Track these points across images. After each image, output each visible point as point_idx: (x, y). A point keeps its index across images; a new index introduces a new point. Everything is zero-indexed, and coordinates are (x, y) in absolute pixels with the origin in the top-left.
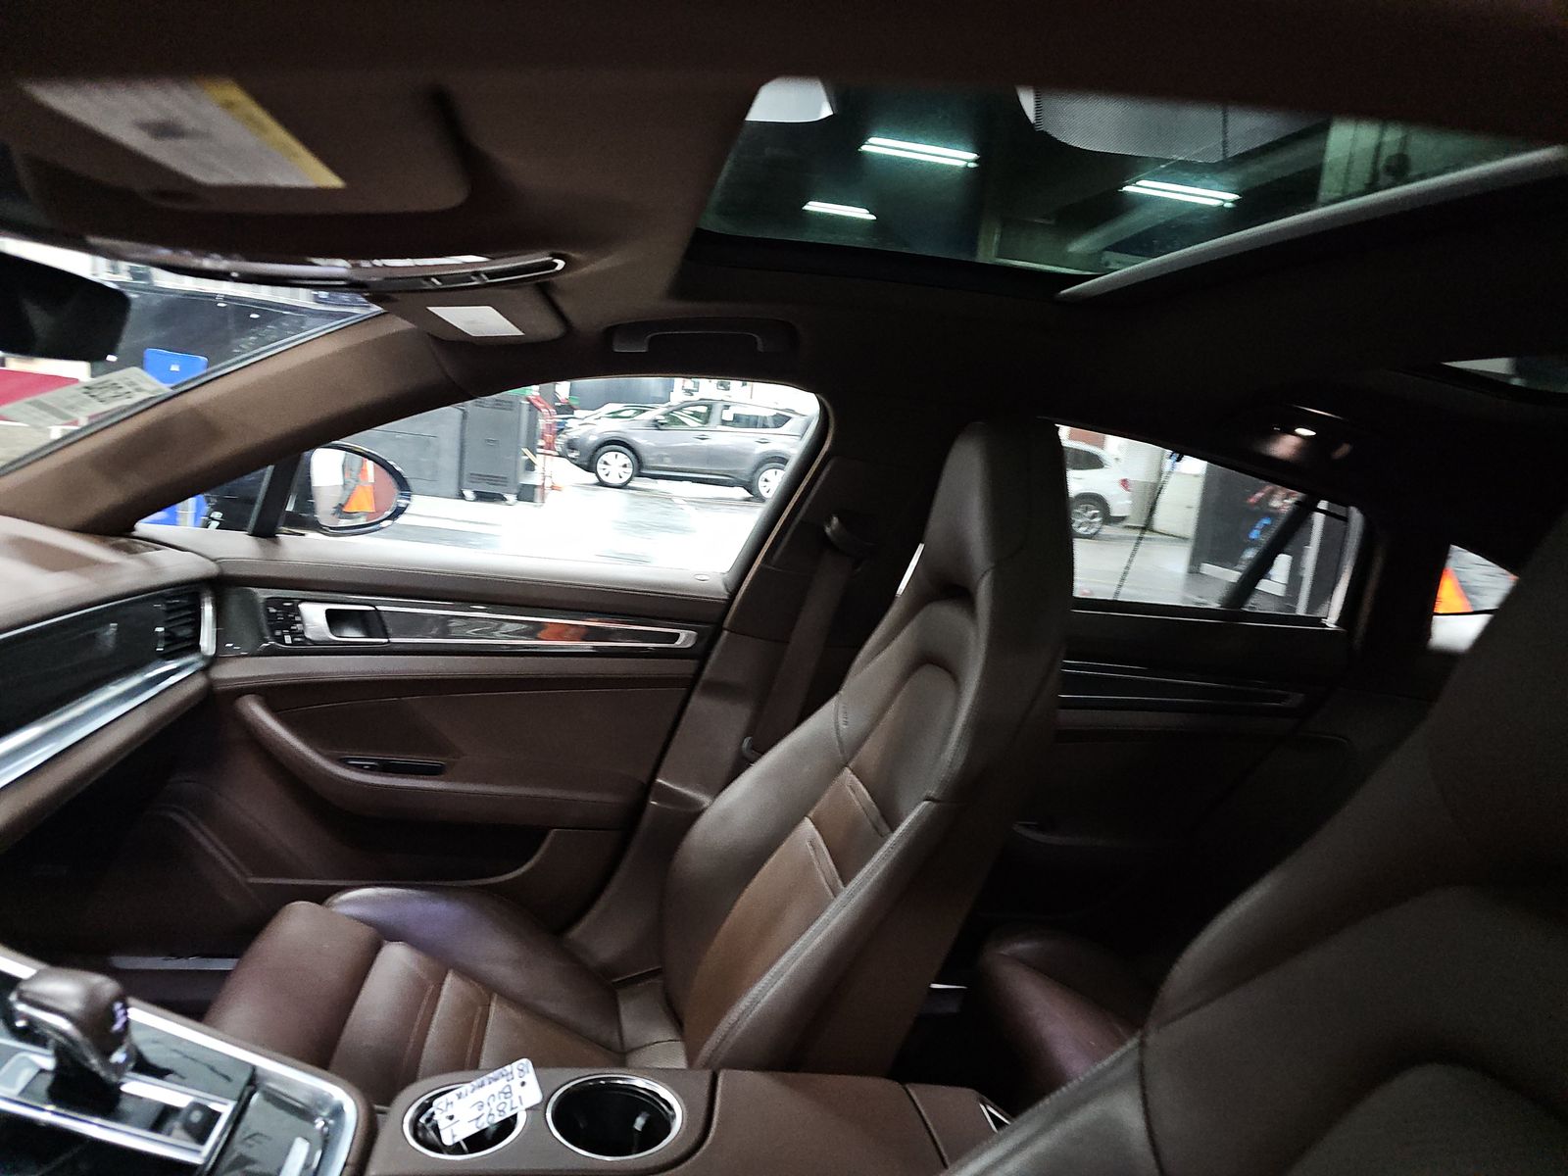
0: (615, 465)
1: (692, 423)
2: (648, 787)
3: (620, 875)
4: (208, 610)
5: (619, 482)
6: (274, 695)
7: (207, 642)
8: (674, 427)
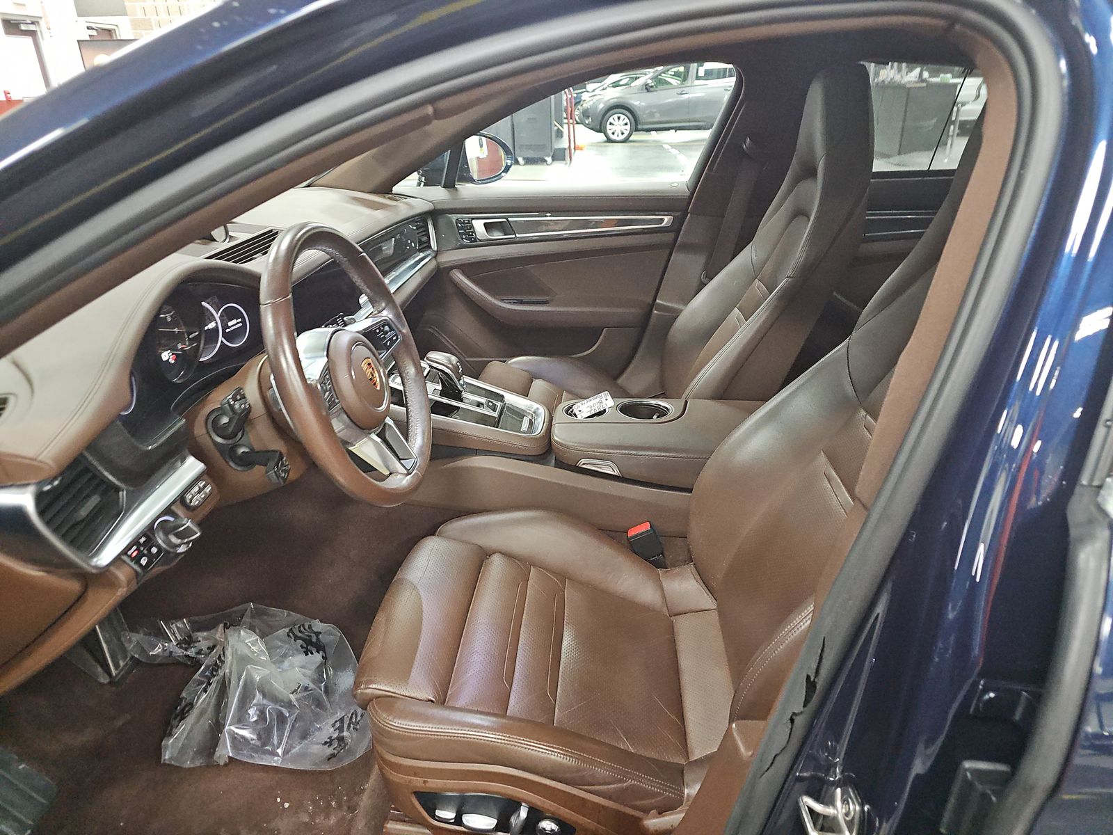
0: (619, 125)
1: (674, 82)
2: (653, 304)
3: (643, 345)
4: (431, 227)
5: (621, 137)
6: (466, 268)
7: (433, 243)
8: (660, 87)
